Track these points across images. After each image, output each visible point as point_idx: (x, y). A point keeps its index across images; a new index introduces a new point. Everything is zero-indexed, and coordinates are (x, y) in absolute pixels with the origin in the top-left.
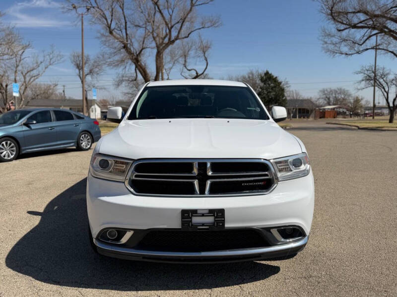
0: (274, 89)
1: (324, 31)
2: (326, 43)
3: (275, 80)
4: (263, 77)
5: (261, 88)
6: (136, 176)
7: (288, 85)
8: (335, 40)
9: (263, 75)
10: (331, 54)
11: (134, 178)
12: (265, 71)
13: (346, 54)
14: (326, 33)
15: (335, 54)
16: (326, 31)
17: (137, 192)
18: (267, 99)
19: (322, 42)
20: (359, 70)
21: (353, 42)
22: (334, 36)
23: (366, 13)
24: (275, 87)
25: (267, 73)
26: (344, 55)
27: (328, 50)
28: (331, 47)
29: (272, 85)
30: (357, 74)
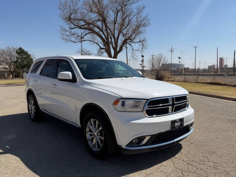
0: (26, 59)
1: (62, 27)
2: (63, 34)
3: (26, 53)
4: (18, 51)
5: (17, 58)
6: (149, 108)
7: (34, 57)
8: (68, 33)
9: (18, 50)
10: (65, 41)
11: (147, 109)
12: (19, 47)
13: (74, 42)
14: (63, 29)
15: (67, 41)
16: (63, 28)
17: (149, 116)
18: (22, 65)
19: (61, 34)
20: (78, 51)
21: (78, 36)
22: (67, 31)
23: (84, 21)
24: (27, 58)
25: (20, 49)
26: (72, 42)
27: (63, 39)
28: (65, 37)
29: (25, 56)
30: (77, 53)
